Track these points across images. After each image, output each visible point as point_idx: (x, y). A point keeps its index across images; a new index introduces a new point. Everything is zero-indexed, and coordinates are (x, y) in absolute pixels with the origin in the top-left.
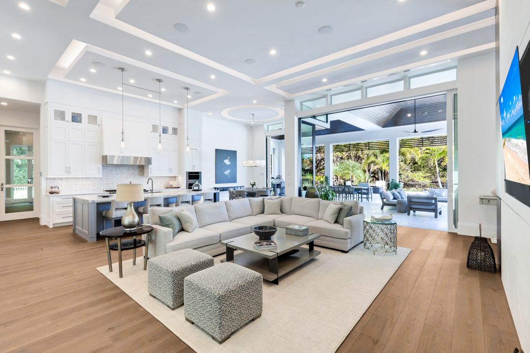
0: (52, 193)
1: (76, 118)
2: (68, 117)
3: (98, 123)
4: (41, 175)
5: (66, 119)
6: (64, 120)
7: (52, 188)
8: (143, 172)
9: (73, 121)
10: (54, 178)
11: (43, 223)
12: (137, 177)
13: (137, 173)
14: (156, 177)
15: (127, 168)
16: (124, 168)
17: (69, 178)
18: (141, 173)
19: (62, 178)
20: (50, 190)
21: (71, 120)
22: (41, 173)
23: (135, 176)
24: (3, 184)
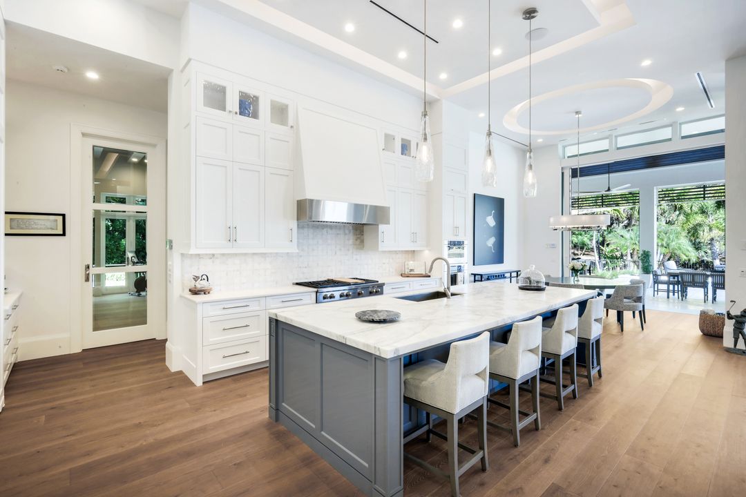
0: (195, 292)
1: (247, 106)
2: (233, 103)
3: (291, 122)
4: (171, 247)
5: (229, 107)
6: (224, 109)
7: (196, 278)
8: (362, 241)
9: (241, 113)
10: (199, 255)
11: (176, 360)
12: (351, 251)
13: (351, 242)
14: (390, 252)
15: (334, 231)
16: (330, 231)
17: (228, 254)
18: (359, 241)
19: (213, 255)
20: (192, 284)
21: (238, 111)
22: (171, 242)
23: (348, 250)
24: (88, 267)
